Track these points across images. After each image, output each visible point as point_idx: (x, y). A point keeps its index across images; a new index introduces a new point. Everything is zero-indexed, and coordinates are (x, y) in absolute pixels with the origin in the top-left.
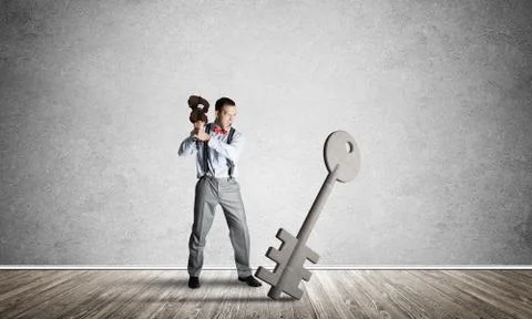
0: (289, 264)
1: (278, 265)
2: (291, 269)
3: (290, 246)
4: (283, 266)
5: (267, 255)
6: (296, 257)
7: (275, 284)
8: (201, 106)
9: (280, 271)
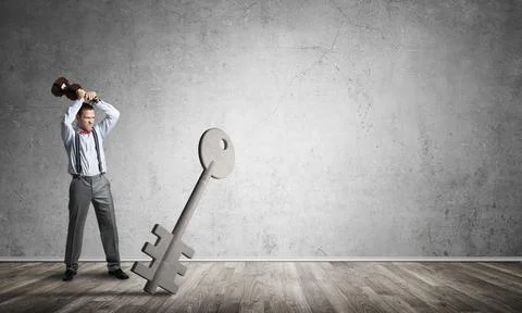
0: (164, 259)
1: (154, 260)
2: (166, 264)
3: (165, 242)
4: (158, 261)
5: (143, 250)
6: (171, 252)
7: (151, 278)
8: (64, 86)
9: (155, 266)
